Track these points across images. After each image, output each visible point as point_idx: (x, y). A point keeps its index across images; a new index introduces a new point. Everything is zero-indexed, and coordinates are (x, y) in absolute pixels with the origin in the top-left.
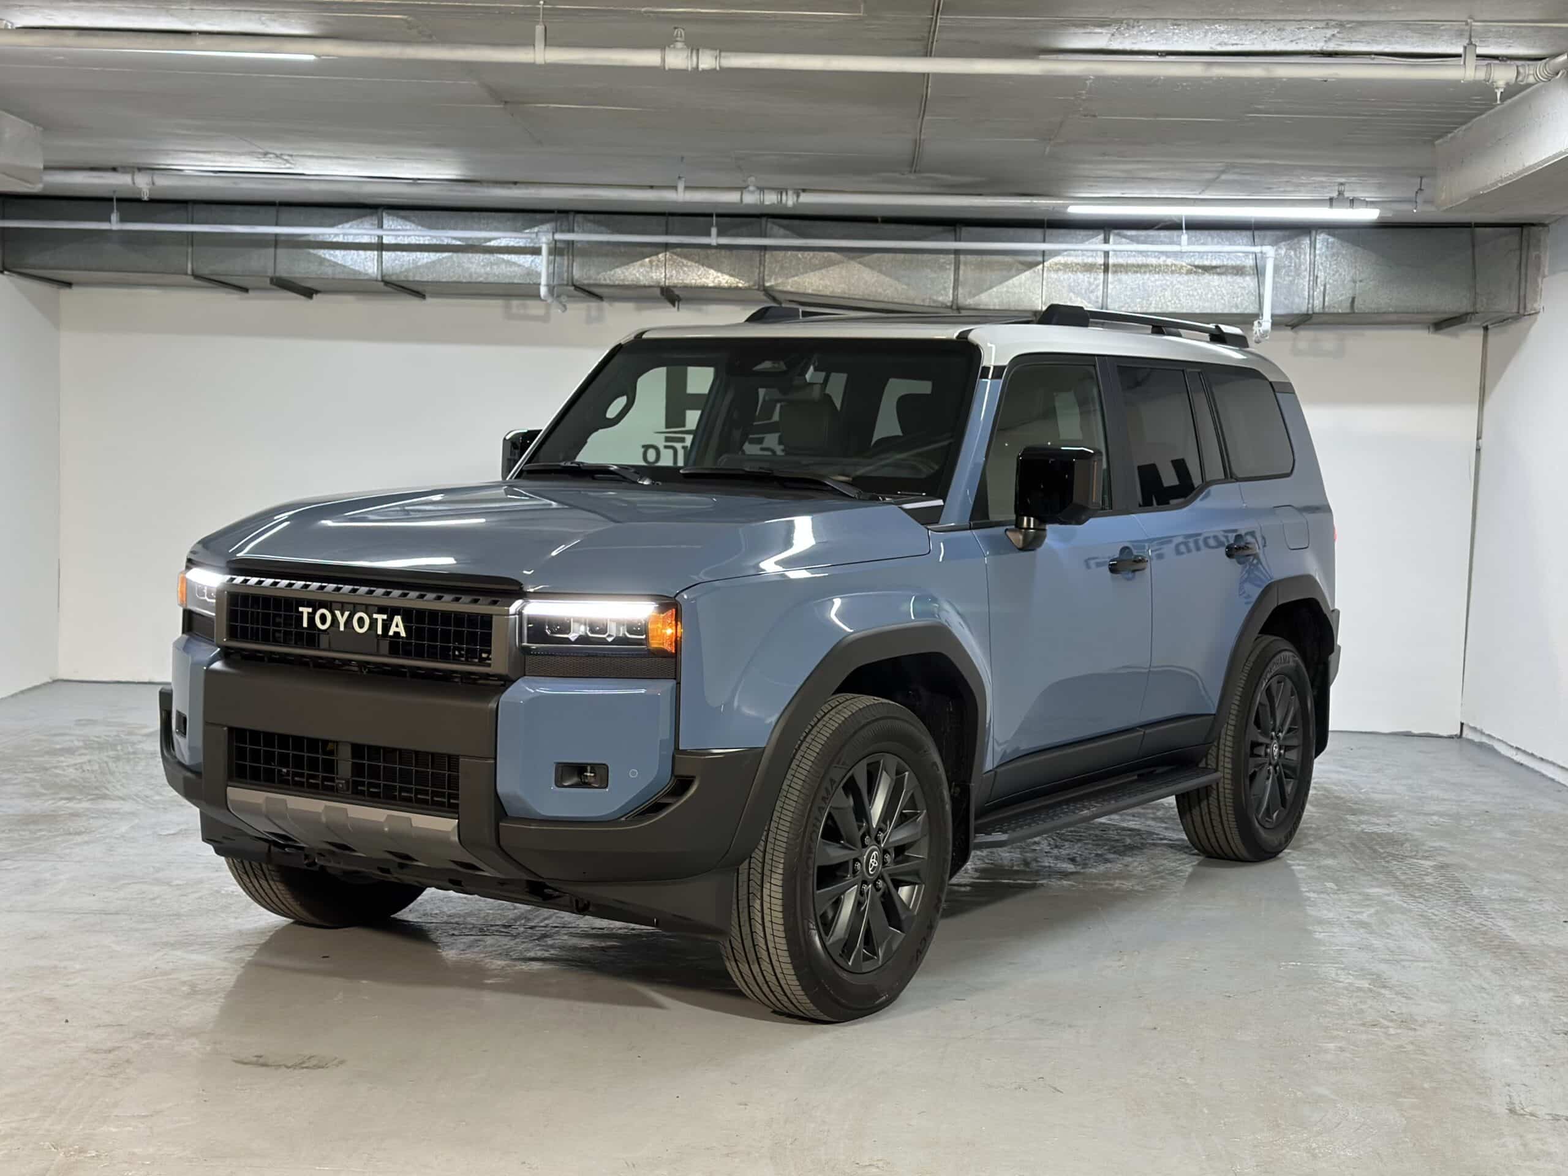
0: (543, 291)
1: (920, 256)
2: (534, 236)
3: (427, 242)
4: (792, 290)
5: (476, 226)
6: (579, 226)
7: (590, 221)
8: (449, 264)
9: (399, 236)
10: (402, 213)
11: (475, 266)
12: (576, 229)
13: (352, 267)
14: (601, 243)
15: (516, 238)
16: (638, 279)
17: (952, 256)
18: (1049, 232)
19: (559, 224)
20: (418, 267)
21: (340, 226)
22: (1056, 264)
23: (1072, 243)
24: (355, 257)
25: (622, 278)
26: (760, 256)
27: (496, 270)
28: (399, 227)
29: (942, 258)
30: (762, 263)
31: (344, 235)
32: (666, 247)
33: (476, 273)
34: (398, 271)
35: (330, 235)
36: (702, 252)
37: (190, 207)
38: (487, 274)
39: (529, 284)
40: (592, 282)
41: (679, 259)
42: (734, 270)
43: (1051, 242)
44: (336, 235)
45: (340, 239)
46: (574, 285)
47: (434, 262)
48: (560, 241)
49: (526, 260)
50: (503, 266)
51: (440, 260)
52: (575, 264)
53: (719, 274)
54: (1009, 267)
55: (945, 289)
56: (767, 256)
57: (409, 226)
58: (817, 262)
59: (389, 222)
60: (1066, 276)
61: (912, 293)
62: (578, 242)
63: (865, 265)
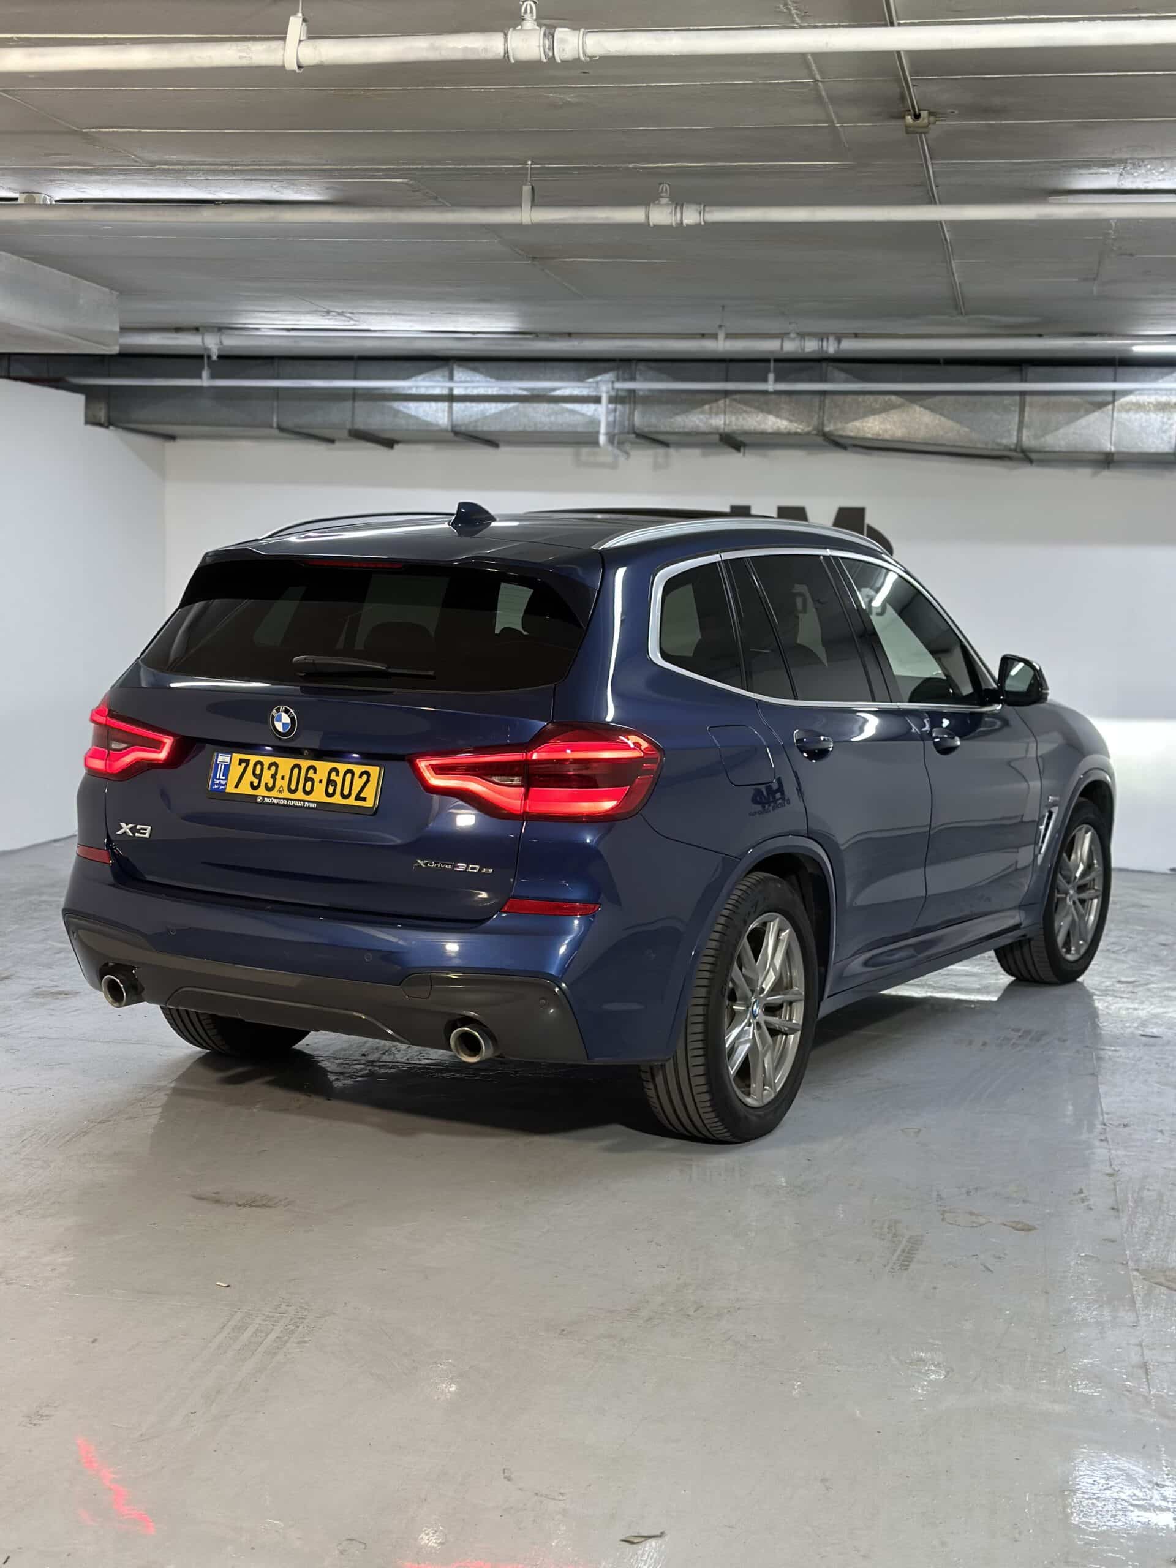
0: (602, 439)
1: (984, 398)
2: (594, 385)
3: (495, 393)
4: (852, 434)
5: (541, 376)
6: (641, 374)
7: (651, 368)
8: (516, 414)
9: (467, 388)
10: (471, 364)
11: (540, 415)
12: (638, 377)
13: (425, 418)
14: (661, 391)
15: (579, 387)
16: (698, 426)
17: (1017, 398)
18: (1121, 370)
19: (621, 373)
20: (486, 418)
21: (413, 379)
22: (1128, 403)
23: (1144, 381)
24: (427, 408)
25: (682, 424)
26: (820, 401)
27: (560, 419)
28: (469, 379)
29: (1007, 400)
30: (822, 407)
31: (417, 387)
32: (726, 393)
33: (540, 423)
34: (467, 421)
35: (404, 388)
36: (762, 398)
37: (276, 362)
38: (551, 423)
39: (591, 433)
40: (652, 429)
41: (739, 406)
42: (793, 415)
43: (1123, 381)
44: (410, 388)
45: (414, 391)
46: (635, 433)
47: (501, 413)
48: (622, 390)
49: (588, 409)
50: (567, 415)
51: (507, 411)
52: (636, 413)
53: (778, 420)
54: (1076, 407)
55: (1009, 431)
56: (827, 401)
57: (478, 377)
58: (878, 406)
59: (460, 374)
60: (1138, 416)
61: (974, 435)
62: (640, 390)
63: (926, 408)
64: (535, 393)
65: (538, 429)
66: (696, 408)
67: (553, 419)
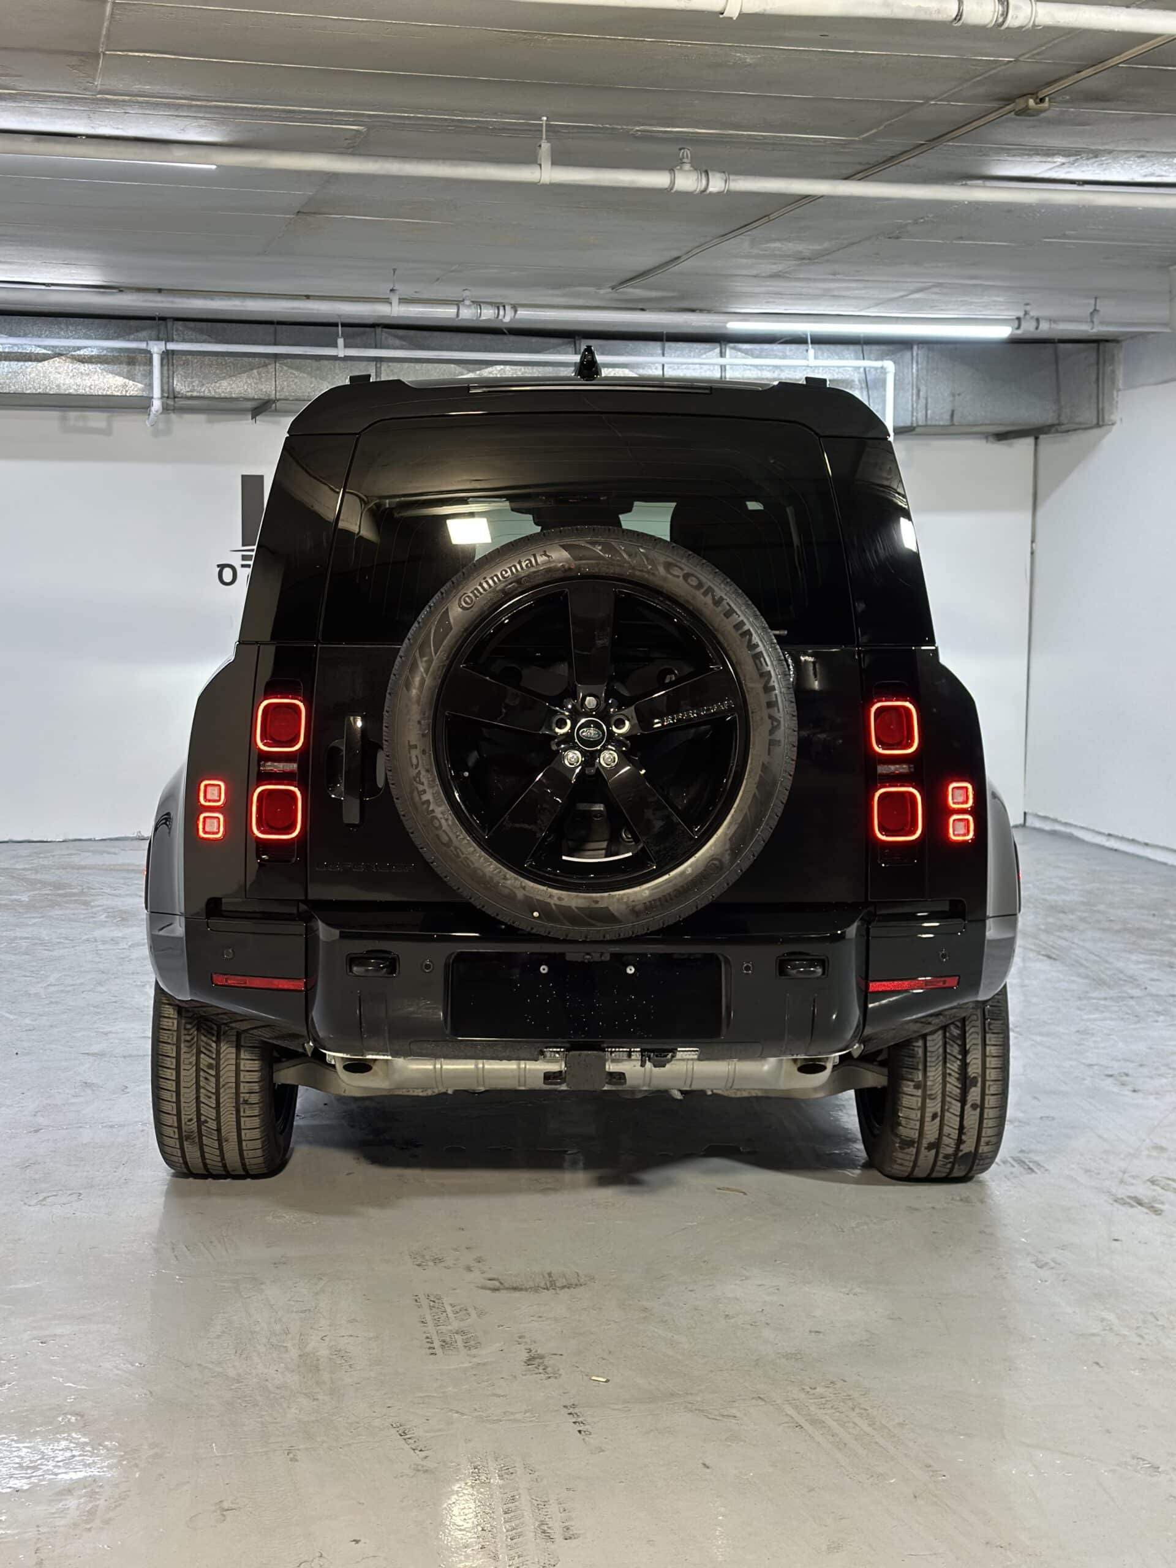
0: (157, 405)
2: (143, 345)
5: (63, 333)
6: (179, 335)
7: (190, 329)
8: (33, 375)
11: (64, 376)
12: (175, 337)
14: (203, 353)
16: (246, 392)
17: (573, 369)
18: (668, 344)
19: (159, 333)
23: (690, 357)
25: (228, 390)
26: (376, 368)
27: (87, 381)
29: (563, 371)
32: (276, 357)
33: (64, 385)
36: (315, 364)
38: (77, 385)
39: (127, 396)
40: (195, 394)
41: (290, 371)
43: (670, 357)
46: (175, 398)
47: (15, 372)
52: (175, 375)
56: (383, 368)
64: (57, 351)
65: (62, 392)
66: (244, 372)
67: (79, 381)
